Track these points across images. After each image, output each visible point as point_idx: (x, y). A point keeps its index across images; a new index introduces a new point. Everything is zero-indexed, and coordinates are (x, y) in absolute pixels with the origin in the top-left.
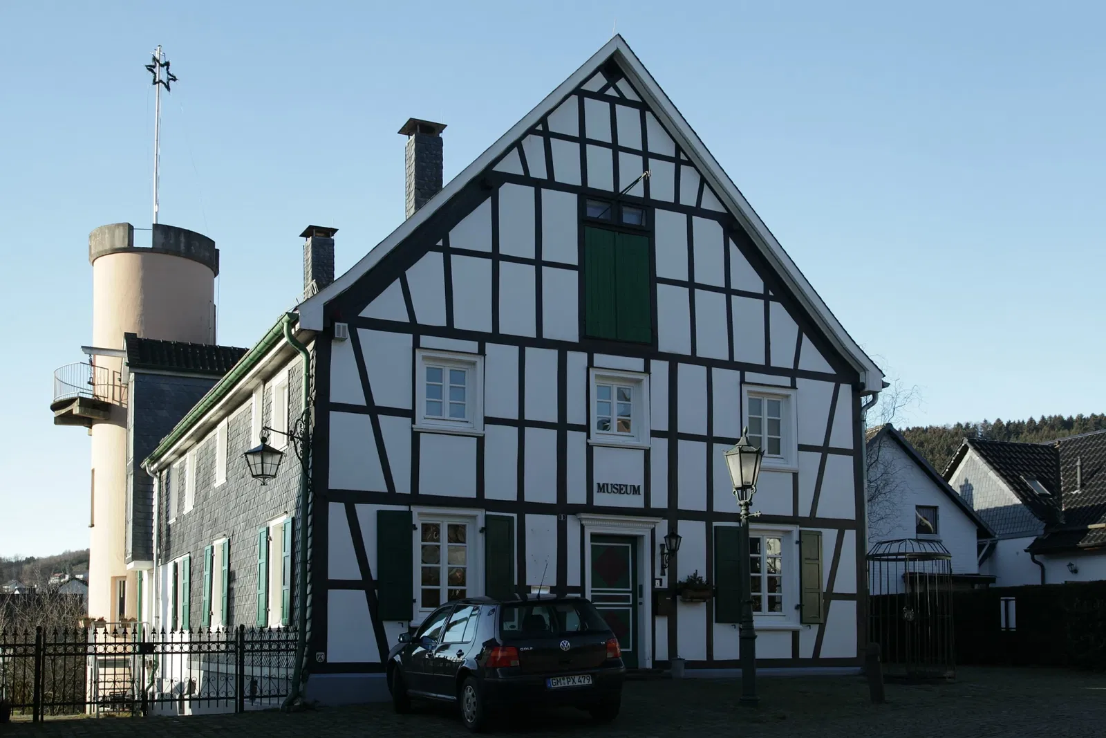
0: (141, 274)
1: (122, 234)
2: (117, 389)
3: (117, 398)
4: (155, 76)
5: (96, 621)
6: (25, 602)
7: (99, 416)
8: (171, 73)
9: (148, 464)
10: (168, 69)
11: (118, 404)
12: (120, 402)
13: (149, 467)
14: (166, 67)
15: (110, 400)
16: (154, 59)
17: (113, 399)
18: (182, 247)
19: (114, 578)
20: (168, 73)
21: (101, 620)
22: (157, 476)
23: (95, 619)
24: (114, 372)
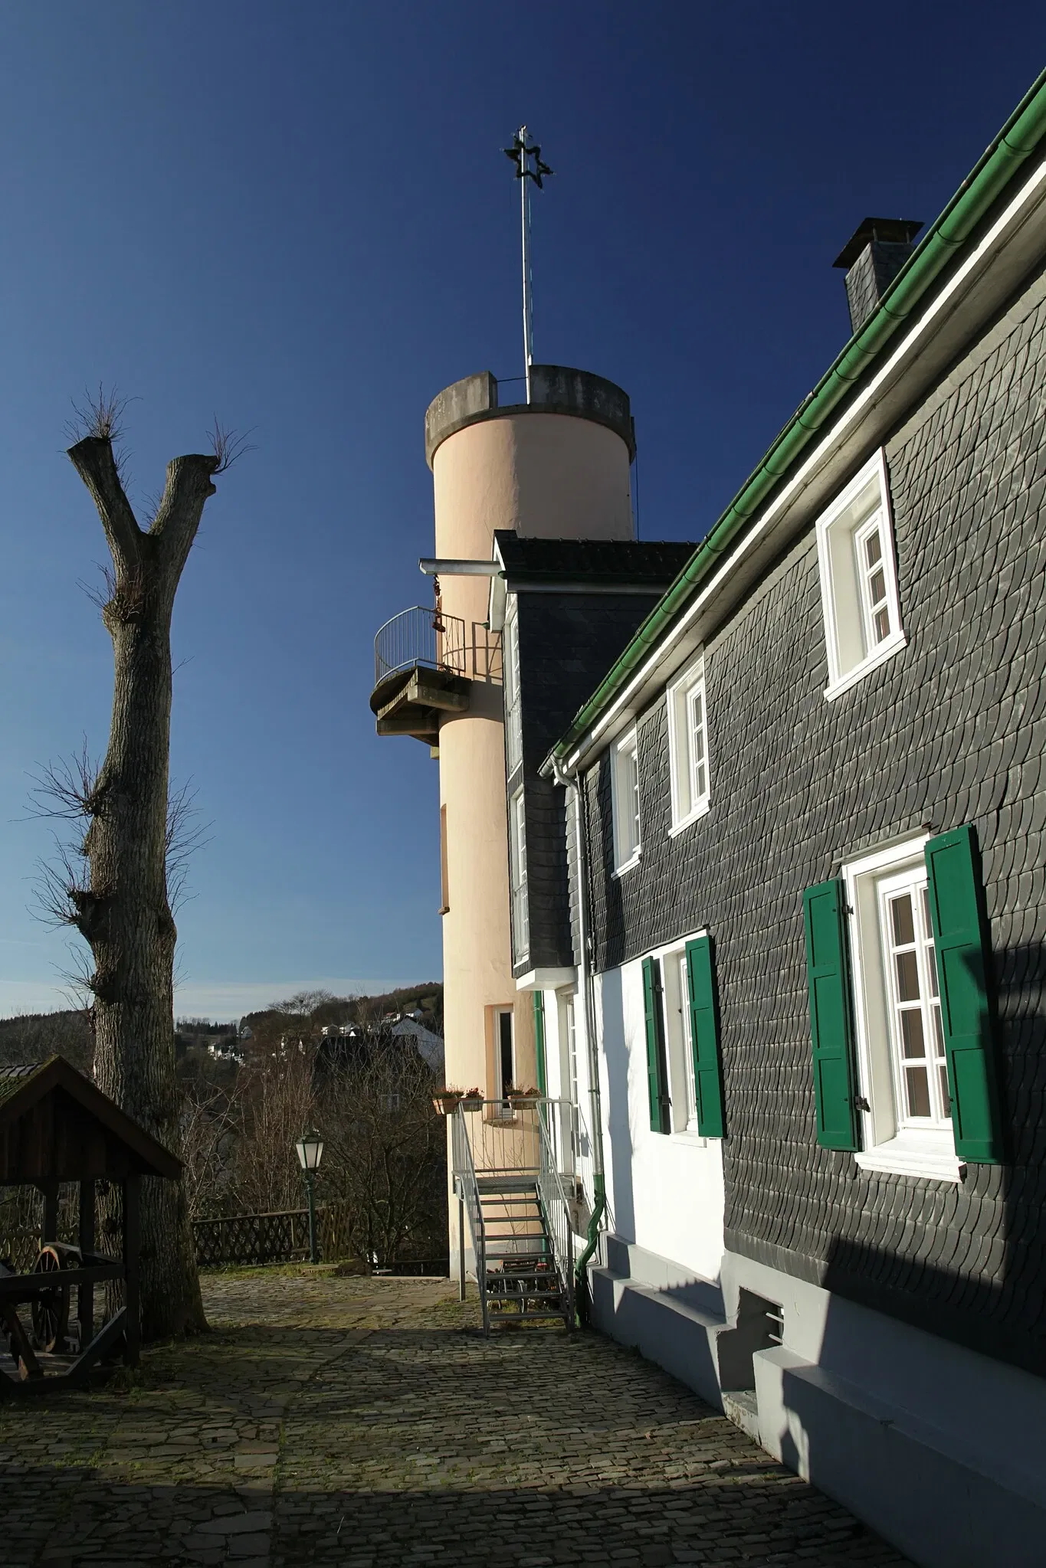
0: (513, 450)
1: (479, 391)
2: (481, 653)
3: (481, 668)
5: (464, 1097)
6: (343, 1054)
7: (452, 703)
8: (542, 161)
9: (557, 759)
10: (537, 157)
11: (484, 680)
12: (488, 677)
13: (559, 766)
14: (534, 154)
15: (469, 675)
17: (475, 672)
18: (580, 398)
19: (490, 1009)
20: (539, 163)
21: (474, 1095)
22: (575, 784)
23: (462, 1094)
24: (474, 624)
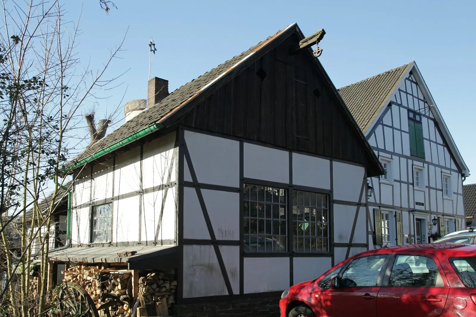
4: (151, 48)
10: (154, 46)
16: (151, 43)
20: (154, 47)
